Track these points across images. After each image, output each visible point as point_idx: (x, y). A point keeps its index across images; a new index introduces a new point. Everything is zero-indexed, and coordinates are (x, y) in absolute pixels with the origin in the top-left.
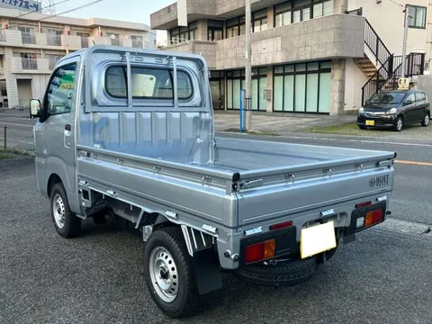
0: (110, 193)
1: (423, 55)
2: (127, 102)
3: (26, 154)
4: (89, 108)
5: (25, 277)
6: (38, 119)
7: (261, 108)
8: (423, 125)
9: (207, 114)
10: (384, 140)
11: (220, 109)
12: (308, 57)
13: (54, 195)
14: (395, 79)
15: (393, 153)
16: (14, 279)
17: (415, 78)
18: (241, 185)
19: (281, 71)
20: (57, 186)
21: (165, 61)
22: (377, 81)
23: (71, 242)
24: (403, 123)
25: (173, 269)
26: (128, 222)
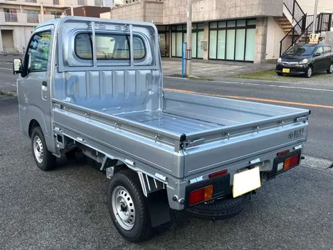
0: (79, 140)
1: (330, 15)
2: (93, 63)
3: (10, 95)
4: (62, 68)
5: (13, 205)
6: (20, 74)
7: (199, 56)
8: (329, 72)
9: (157, 71)
10: (297, 86)
11: (166, 56)
12: (238, 16)
13: (34, 136)
14: (307, 34)
15: (308, 111)
16: (4, 207)
17: (323, 33)
18: (187, 144)
19: (215, 27)
20: (36, 129)
21: (123, 29)
22: (293, 36)
23: (48, 174)
24: (312, 72)
25: (131, 205)
26: (94, 162)
